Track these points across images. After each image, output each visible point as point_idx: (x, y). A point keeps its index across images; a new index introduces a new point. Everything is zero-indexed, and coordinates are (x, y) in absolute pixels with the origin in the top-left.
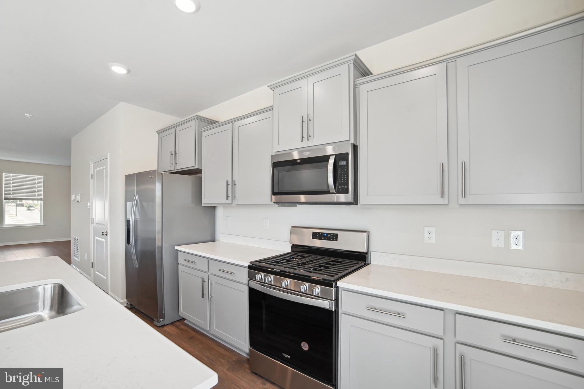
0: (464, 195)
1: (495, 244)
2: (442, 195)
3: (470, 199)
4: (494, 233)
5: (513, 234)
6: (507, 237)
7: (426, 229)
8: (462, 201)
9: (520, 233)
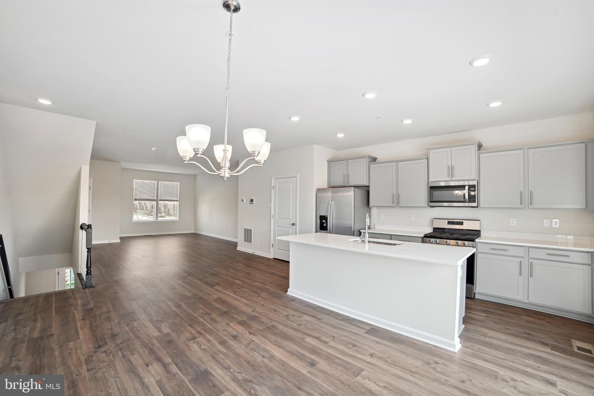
0: (531, 204)
1: (545, 225)
2: (521, 204)
3: (534, 206)
4: (545, 220)
5: (554, 220)
6: (551, 222)
7: (511, 219)
8: (530, 207)
9: (558, 220)
